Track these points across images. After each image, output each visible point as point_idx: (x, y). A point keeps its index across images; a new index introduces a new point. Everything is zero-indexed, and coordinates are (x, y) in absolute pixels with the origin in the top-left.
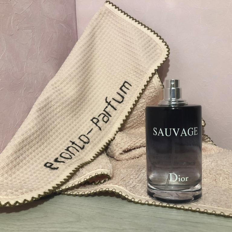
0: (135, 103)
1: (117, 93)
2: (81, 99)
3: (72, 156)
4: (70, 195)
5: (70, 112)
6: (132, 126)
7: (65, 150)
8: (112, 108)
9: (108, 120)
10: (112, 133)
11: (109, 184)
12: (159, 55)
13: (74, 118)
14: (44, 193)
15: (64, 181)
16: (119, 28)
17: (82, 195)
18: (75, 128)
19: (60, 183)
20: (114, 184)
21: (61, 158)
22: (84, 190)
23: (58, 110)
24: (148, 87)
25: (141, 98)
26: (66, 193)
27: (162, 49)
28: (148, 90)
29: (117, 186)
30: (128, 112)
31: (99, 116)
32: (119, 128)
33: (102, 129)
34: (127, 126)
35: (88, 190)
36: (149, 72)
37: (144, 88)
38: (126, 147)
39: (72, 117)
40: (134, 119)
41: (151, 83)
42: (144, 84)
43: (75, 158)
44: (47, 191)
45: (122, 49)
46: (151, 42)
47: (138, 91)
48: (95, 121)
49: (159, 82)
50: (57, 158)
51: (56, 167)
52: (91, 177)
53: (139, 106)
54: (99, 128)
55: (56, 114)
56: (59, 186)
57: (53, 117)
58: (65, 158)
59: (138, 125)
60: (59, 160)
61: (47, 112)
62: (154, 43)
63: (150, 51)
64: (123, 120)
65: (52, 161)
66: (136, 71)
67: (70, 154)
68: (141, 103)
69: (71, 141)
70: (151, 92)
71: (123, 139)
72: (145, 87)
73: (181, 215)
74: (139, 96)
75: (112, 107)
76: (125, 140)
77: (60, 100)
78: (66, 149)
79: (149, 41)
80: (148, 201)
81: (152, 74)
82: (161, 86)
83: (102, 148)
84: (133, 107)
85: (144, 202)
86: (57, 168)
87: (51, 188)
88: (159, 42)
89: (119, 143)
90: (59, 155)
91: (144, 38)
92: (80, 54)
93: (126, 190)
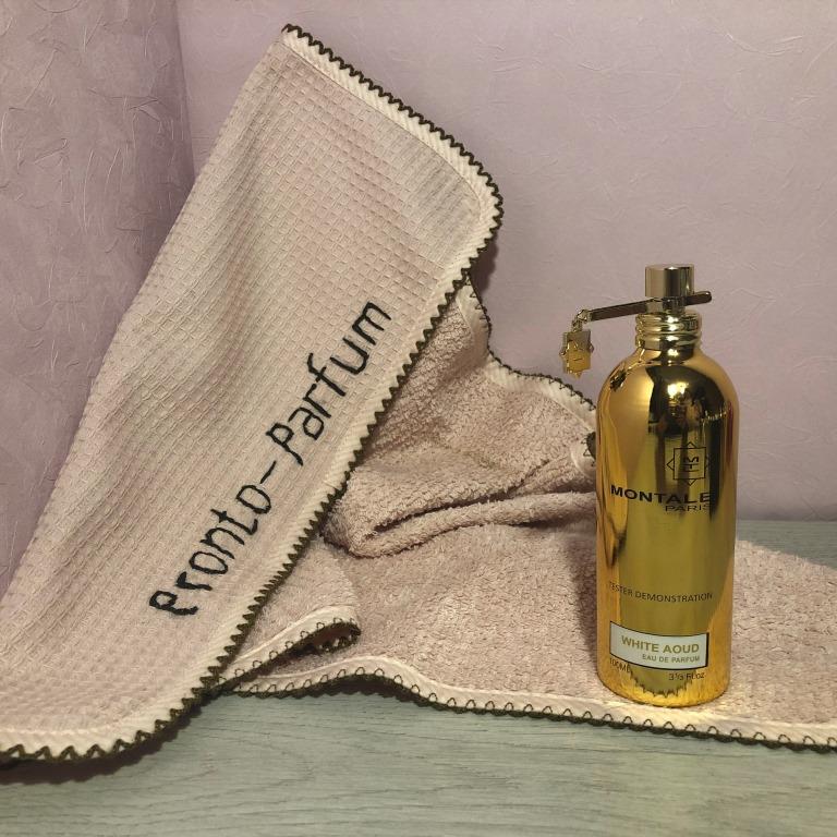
0: (403, 373)
1: (344, 339)
2: (230, 368)
3: (226, 563)
4: (248, 694)
5: (199, 414)
6: (395, 440)
7: (202, 541)
8: (332, 390)
9: (322, 428)
10: (336, 472)
11: (362, 653)
12: (469, 217)
13: (215, 433)
15: (225, 654)
16: (338, 120)
17: (286, 694)
18: (221, 465)
19: (216, 664)
20: (376, 654)
21: (197, 573)
22: (288, 675)
24: (443, 325)
25: (422, 358)
26: (237, 689)
27: (480, 199)
28: (444, 333)
29: (385, 658)
30: (384, 402)
31: (291, 418)
32: (355, 452)
33: (304, 460)
34: (378, 442)
35: (302, 677)
36: (443, 277)
37: (431, 327)
38: (384, 515)
39: (209, 429)
40: (402, 422)
41: (450, 314)
42: (430, 315)
43: (237, 567)
44: (190, 696)
45: (350, 193)
46: (442, 175)
47: (410, 335)
48: (280, 435)
49: (476, 308)
50: (183, 575)
51: (188, 607)
52: (305, 635)
53: (416, 382)
54: (295, 459)
55: (159, 426)
56: (215, 672)
57: (151, 436)
58: (207, 571)
59: (414, 437)
60: (191, 581)
61: (131, 426)
62: (454, 177)
63: (443, 206)
64: (369, 426)
65: (170, 586)
66: (401, 273)
68: (423, 374)
69: (213, 511)
70: (454, 339)
71: (374, 491)
72: (432, 324)
74: (417, 351)
75: (332, 385)
76: (380, 493)
77: (167, 379)
78: (204, 538)
79: (439, 172)
81: (455, 282)
82: (481, 321)
83: (311, 521)
84: (397, 385)
86: (194, 611)
87: (199, 684)
88: (468, 174)
89: (362, 504)
90: (188, 563)
91: (423, 158)
92: (218, 217)
93: (412, 670)
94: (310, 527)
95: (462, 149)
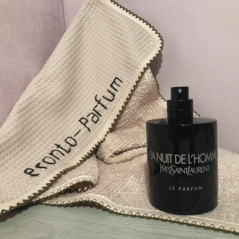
0: (126, 101)
1: (108, 90)
2: (68, 98)
3: (56, 161)
4: (48, 205)
5: (55, 112)
6: (125, 125)
7: (49, 154)
8: (102, 107)
9: (98, 120)
10: (102, 135)
11: (91, 193)
12: (152, 47)
13: (60, 119)
14: (17, 205)
15: (42, 189)
16: (109, 19)
17: (60, 206)
18: (61, 130)
19: (38, 192)
20: (96, 194)
21: (44, 163)
22: (64, 199)
23: (42, 111)
24: (140, 83)
25: (133, 96)
26: (44, 203)
27: (156, 41)
28: (140, 86)
29: (99, 195)
30: (120, 111)
31: (88, 116)
32: (110, 129)
33: (91, 130)
34: (119, 126)
35: (67, 200)
36: (140, 66)
37: (135, 84)
38: (116, 149)
39: (58, 117)
40: (127, 119)
41: (143, 79)
42: (135, 80)
43: (59, 163)
45: (112, 41)
46: (143, 34)
47: (129, 87)
48: (83, 121)
49: (152, 77)
50: (39, 164)
51: (36, 173)
52: (72, 184)
53: (130, 104)
54: (87, 129)
55: (39, 115)
56: (36, 195)
57: (36, 118)
58: (48, 163)
59: (132, 124)
60: (41, 165)
61: (29, 114)
62: (147, 35)
63: (142, 44)
64: (115, 120)
65: (33, 167)
66: (127, 66)
67: (54, 159)
68: (133, 101)
69: (55, 144)
70: (144, 89)
71: (114, 140)
72: (136, 83)
73: (166, 228)
74: (131, 93)
75: (102, 105)
76: (116, 141)
77: (44, 99)
78: (50, 152)
79: (141, 33)
80: (131, 212)
81: (144, 68)
82: (154, 82)
83: (90, 150)
84: (124, 105)
85: (127, 213)
86: (37, 175)
88: (152, 34)
89: (109, 145)
90: (42, 160)
91: (136, 29)
92: (66, 49)
93: (109, 200)
94: (90, 152)
95: (150, 25)
